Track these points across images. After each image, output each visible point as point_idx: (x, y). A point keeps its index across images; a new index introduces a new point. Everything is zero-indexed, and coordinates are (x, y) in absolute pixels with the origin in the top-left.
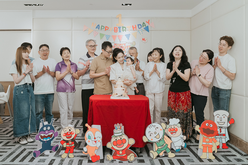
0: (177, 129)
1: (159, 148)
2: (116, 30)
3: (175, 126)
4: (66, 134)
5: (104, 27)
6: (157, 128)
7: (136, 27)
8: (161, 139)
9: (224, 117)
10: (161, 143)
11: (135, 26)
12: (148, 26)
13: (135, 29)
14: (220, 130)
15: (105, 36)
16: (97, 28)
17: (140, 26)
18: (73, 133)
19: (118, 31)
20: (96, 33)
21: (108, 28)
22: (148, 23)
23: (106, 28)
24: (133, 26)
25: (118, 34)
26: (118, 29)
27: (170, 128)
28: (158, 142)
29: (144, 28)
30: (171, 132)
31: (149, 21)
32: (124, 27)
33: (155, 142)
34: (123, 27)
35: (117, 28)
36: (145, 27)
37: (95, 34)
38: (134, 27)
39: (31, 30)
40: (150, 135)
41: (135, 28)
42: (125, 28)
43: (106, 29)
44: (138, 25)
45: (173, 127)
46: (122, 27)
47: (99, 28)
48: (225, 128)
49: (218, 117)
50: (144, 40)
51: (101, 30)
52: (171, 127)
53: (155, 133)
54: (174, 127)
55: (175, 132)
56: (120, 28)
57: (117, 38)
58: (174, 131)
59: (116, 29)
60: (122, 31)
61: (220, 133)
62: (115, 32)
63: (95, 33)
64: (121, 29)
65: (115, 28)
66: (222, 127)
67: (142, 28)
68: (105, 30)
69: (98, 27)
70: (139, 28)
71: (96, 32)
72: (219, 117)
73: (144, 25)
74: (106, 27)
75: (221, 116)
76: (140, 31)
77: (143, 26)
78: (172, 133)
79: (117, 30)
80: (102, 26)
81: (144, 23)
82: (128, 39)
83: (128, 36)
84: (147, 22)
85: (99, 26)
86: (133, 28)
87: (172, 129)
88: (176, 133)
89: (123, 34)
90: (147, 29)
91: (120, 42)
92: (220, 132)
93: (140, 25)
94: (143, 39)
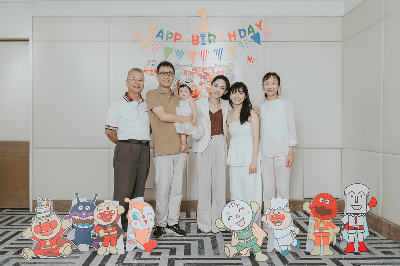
0: (283, 215)
1: (241, 241)
2: (195, 41)
3: (280, 211)
4: (103, 215)
5: (172, 34)
6: (243, 208)
7: (235, 36)
8: (247, 228)
9: (361, 196)
10: (246, 234)
11: (234, 33)
12: (258, 34)
13: (233, 39)
14: (356, 219)
15: (174, 52)
16: (158, 36)
17: (243, 34)
18: (113, 212)
19: (201, 43)
20: (158, 47)
21: (181, 36)
22: (260, 26)
23: (177, 37)
24: (229, 34)
25: (200, 48)
26: (201, 39)
27: (272, 213)
28: (241, 231)
29: (252, 38)
30: (274, 220)
31: (261, 23)
32: (212, 35)
33: (235, 231)
34: (210, 35)
35: (198, 37)
36: (252, 34)
37: (155, 49)
38: (232, 34)
39: (29, 41)
40: (229, 219)
41: (233, 36)
42: (215, 36)
43: (176, 39)
44: (240, 31)
45: (276, 212)
46: (207, 35)
47: (162, 37)
48: (363, 214)
49: (352, 196)
50: (251, 59)
51: (167, 40)
52: (274, 213)
53: (238, 216)
54: (279, 213)
55: (280, 222)
56: (203, 36)
57: (199, 55)
58: (279, 219)
59: (196, 38)
60: (208, 43)
61: (355, 225)
62: (194, 44)
63: (154, 46)
64: (207, 38)
65: (193, 37)
66: (358, 214)
67: (248, 37)
68: (175, 41)
69: (161, 34)
70: (242, 37)
71: (157, 44)
72: (354, 195)
73: (251, 30)
74: (177, 34)
75: (357, 195)
76: (244, 43)
77: (249, 32)
78: (275, 223)
79: (197, 40)
80: (169, 33)
81: (250, 27)
82: (220, 58)
83: (219, 52)
84: (257, 25)
85: (162, 32)
86: (230, 36)
87: (275, 216)
88: (282, 222)
89: (211, 48)
90: (257, 38)
91: (204, 64)
92: (356, 223)
93: (244, 30)
94: (249, 59)
